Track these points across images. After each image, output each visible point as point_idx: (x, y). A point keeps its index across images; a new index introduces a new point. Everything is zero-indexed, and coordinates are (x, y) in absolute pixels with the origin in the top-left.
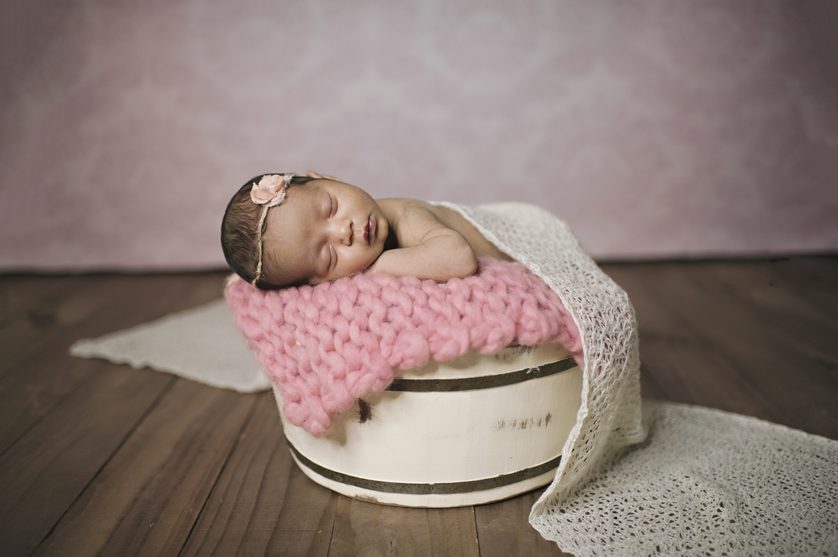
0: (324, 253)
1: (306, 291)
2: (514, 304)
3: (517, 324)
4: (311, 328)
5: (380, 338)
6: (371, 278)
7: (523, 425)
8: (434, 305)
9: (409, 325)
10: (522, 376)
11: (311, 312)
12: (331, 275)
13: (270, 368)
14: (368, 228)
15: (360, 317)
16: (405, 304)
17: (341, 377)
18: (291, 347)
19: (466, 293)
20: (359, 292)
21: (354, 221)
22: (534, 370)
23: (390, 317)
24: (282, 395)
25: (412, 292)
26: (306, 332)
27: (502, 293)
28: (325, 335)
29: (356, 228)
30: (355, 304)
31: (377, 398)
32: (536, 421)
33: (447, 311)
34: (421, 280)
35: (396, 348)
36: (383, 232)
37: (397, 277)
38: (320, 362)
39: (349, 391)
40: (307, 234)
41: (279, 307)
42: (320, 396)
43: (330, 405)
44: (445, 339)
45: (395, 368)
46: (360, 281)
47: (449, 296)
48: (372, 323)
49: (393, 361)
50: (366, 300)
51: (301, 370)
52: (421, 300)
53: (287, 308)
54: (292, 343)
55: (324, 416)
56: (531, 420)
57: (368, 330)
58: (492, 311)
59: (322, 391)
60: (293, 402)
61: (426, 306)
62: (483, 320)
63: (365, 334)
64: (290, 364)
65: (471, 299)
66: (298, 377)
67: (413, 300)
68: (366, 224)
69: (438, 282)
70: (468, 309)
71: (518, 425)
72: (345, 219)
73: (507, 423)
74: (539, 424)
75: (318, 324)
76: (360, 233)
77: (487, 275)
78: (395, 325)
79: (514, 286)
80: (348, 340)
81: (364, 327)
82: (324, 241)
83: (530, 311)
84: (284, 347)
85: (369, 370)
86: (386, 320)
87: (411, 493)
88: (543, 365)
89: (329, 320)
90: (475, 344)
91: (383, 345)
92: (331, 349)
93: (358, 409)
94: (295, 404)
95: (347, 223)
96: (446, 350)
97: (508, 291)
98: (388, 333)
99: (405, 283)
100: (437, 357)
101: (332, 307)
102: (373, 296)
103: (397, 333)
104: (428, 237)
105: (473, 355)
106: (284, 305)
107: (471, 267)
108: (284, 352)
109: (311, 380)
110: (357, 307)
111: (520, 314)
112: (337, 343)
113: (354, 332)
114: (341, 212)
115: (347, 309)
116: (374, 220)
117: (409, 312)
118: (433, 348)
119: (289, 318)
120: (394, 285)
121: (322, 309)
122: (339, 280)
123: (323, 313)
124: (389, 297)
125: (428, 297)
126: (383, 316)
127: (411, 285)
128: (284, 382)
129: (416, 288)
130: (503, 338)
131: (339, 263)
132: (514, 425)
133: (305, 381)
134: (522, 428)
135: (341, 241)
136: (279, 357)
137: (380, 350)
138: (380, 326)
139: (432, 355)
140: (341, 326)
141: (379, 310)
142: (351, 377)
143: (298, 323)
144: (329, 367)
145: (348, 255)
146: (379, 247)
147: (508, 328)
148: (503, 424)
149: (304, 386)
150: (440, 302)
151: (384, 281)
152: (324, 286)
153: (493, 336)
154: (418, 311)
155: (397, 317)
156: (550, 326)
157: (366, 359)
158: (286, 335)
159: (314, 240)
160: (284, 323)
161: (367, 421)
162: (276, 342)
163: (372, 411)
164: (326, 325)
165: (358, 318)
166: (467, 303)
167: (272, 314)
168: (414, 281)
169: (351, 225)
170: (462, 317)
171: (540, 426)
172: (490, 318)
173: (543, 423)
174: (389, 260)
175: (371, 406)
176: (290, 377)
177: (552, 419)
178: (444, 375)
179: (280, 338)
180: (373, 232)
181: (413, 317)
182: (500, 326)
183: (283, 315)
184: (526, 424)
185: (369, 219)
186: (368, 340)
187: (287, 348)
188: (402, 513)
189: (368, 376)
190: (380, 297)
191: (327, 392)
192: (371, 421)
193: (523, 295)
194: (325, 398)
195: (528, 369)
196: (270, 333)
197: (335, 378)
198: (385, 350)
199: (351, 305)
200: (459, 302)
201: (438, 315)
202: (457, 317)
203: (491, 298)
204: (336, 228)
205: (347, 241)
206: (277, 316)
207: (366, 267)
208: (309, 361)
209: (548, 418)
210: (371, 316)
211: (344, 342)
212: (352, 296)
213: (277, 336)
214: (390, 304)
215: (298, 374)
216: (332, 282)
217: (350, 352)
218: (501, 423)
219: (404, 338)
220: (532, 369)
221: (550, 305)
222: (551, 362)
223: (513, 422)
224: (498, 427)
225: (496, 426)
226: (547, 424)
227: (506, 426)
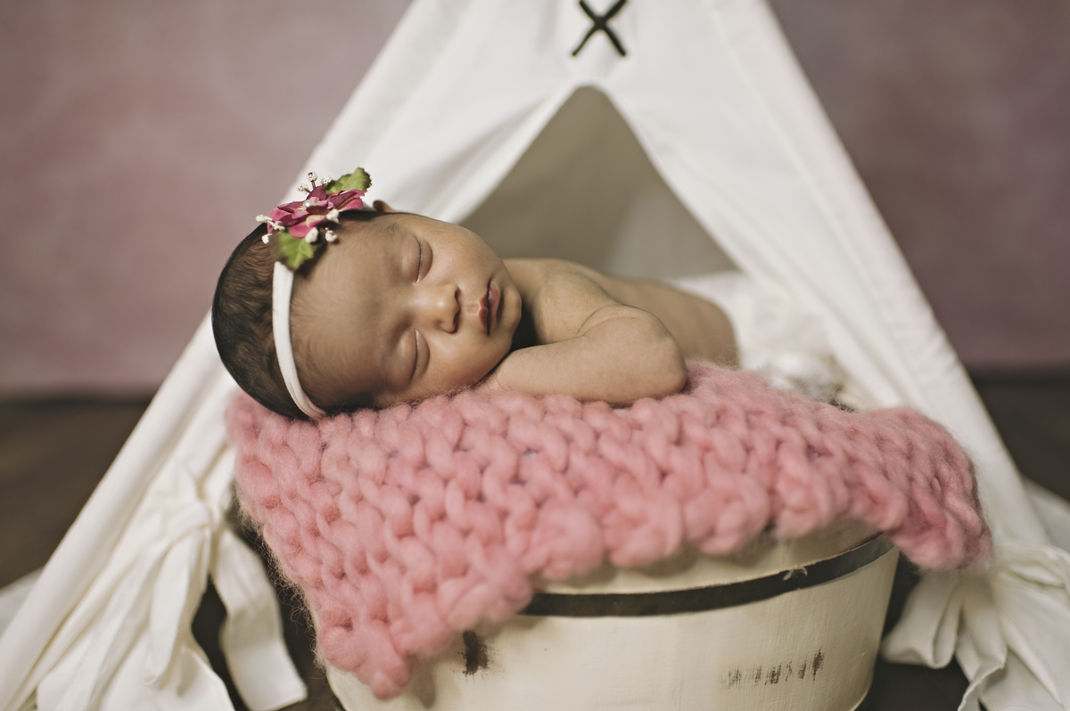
0: (404, 345)
1: (364, 421)
2: (762, 449)
3: (772, 492)
4: (370, 491)
5: (504, 515)
6: (488, 399)
7: (774, 677)
8: (609, 449)
9: (561, 489)
10: (774, 586)
11: (370, 461)
12: (417, 390)
13: (291, 562)
14: (487, 302)
15: (465, 473)
16: (554, 448)
17: (428, 588)
18: (329, 523)
19: (671, 428)
20: (465, 424)
21: (463, 287)
22: (798, 573)
23: (524, 473)
24: (317, 610)
25: (567, 424)
26: (359, 499)
27: (738, 428)
28: (396, 505)
29: (466, 301)
30: (457, 447)
31: (496, 630)
32: (796, 668)
33: (636, 464)
34: (583, 401)
35: (536, 536)
36: (512, 313)
37: (537, 397)
38: (383, 557)
39: (443, 618)
40: (373, 309)
41: (313, 448)
42: (386, 621)
43: (407, 641)
44: (634, 523)
45: (535, 576)
46: (467, 404)
47: (637, 434)
48: (490, 486)
49: (532, 561)
50: (476, 439)
51: (349, 569)
52: (584, 440)
53: (328, 452)
54: (333, 516)
55: (398, 662)
56: (789, 666)
57: (480, 498)
58: (725, 466)
59: (391, 611)
60: (337, 625)
61: (594, 453)
62: (706, 484)
63: (475, 507)
64: (328, 556)
65: (679, 440)
66: (344, 581)
67: (568, 440)
68: (483, 293)
69: (616, 405)
70: (677, 460)
71: (764, 678)
72: (445, 282)
73: (744, 674)
74: (802, 673)
75: (384, 483)
76: (473, 313)
77: (704, 390)
78: (533, 489)
79: (759, 413)
80: (442, 516)
81: (474, 492)
82: (405, 323)
83: (793, 465)
84: (316, 525)
85: (481, 579)
86: (517, 479)
88: (814, 562)
89: (407, 479)
90: (695, 534)
91: (510, 527)
92: (406, 533)
93: (462, 648)
94: (340, 631)
95: (450, 290)
96: (637, 545)
97: (750, 425)
98: (519, 504)
99: (551, 409)
100: (619, 558)
101: (412, 451)
102: (492, 433)
103: (539, 505)
104: (593, 323)
105: (688, 554)
106: (324, 447)
107: (674, 379)
108: (316, 534)
109: (368, 588)
110: (460, 454)
111: (774, 466)
112: (420, 521)
113: (453, 502)
114: (439, 269)
115: (440, 457)
116: (498, 289)
117: (560, 464)
118: (610, 539)
119: (330, 471)
120: (532, 412)
121: (392, 455)
122: (426, 402)
123: (394, 462)
124: (523, 433)
125: (597, 435)
126: (509, 472)
127: (564, 411)
128: (317, 588)
129: (574, 416)
130: (745, 526)
131: (431, 366)
132: (758, 677)
133: (357, 589)
134: (771, 682)
135: (437, 324)
136: (308, 543)
137: (503, 541)
138: (504, 490)
139: (607, 553)
140: (429, 490)
141: (503, 460)
142: (449, 589)
143: (347, 480)
144: (403, 569)
145: (449, 350)
146: (503, 341)
147: (755, 503)
148: (737, 677)
149: (358, 597)
150: (622, 444)
151: (513, 405)
152: (401, 412)
153: (729, 520)
154: (578, 462)
155: (538, 474)
156: (832, 494)
157: (475, 553)
158: (322, 500)
159: (387, 320)
160: (320, 478)
161: (480, 671)
162: (303, 514)
163: (488, 652)
164: (400, 486)
165: (462, 474)
166: (675, 450)
167: (299, 462)
168: (569, 405)
169: (457, 294)
170: (663, 475)
171: (802, 677)
172: (720, 481)
173: (809, 671)
174: (521, 367)
175: (487, 643)
176: (327, 579)
177: (824, 664)
178: (625, 586)
179: (309, 504)
180: (494, 310)
181: (570, 474)
182: (740, 498)
183: (319, 463)
184: (779, 674)
185: (489, 286)
186: (481, 519)
187: (321, 524)
189: (480, 592)
190: (505, 435)
191: (401, 614)
192: (488, 672)
193: (777, 430)
194: (397, 625)
195: (785, 573)
196: (293, 496)
197: (417, 590)
198: (514, 542)
199: (448, 450)
200: (657, 446)
201: (619, 471)
202: (654, 476)
203: (719, 439)
204: (428, 299)
205: (448, 325)
206: (308, 464)
207: (477, 377)
208: (363, 554)
209: (817, 662)
210: (488, 472)
211: (433, 521)
212: (452, 432)
213: (305, 501)
214: (524, 449)
215: (343, 575)
216: (414, 403)
217: (444, 539)
218: (733, 675)
219: (552, 516)
220: (795, 571)
221: (830, 445)
222: (828, 558)
223: (756, 672)
224: (728, 682)
225: (725, 681)
226: (815, 674)
227: (742, 681)
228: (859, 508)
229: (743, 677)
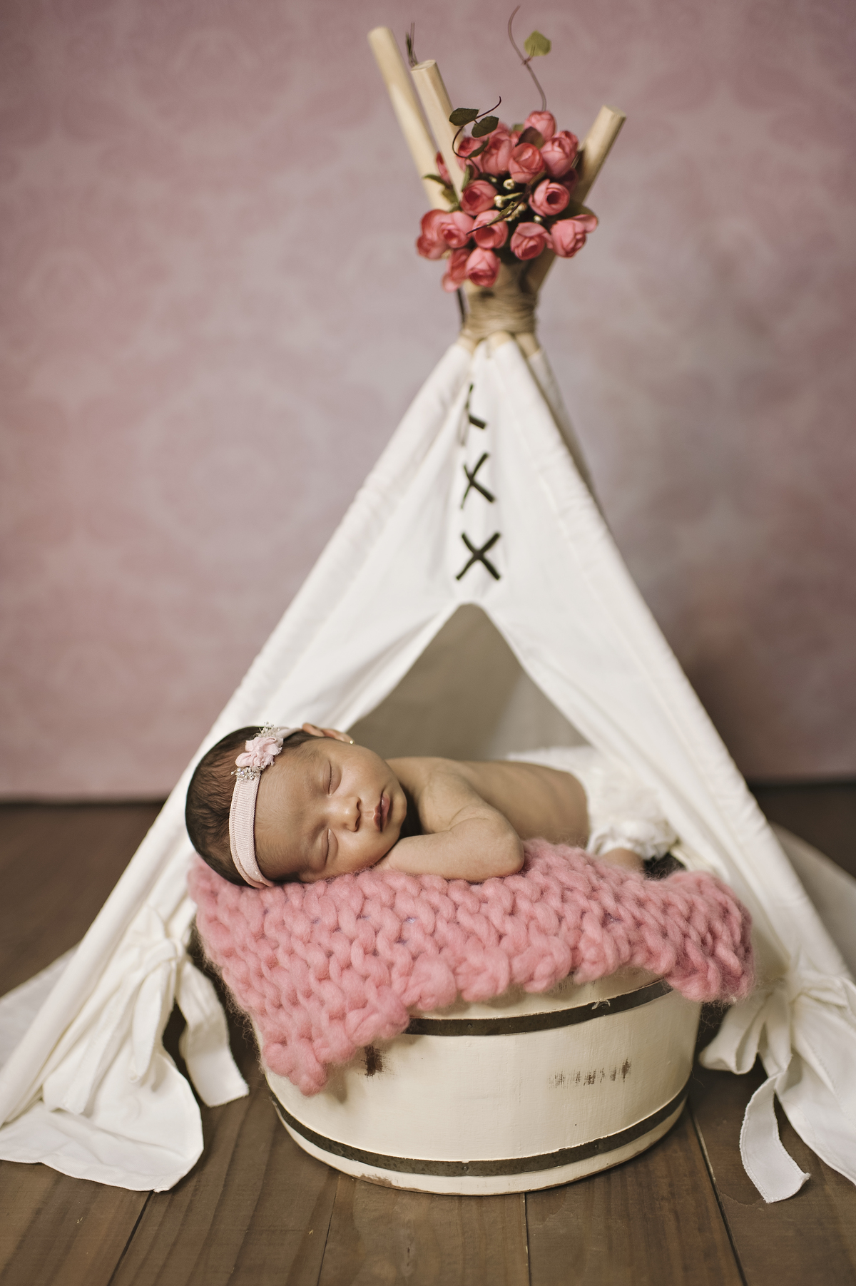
0: (320, 842)
1: (292, 889)
2: (571, 917)
3: (574, 949)
4: (299, 947)
5: (390, 965)
6: (382, 879)
7: (591, 1079)
8: (463, 917)
9: (429, 947)
10: (585, 1014)
11: (300, 927)
12: (330, 871)
13: (244, 996)
14: (380, 809)
15: (364, 935)
16: (425, 917)
17: (339, 1017)
18: (270, 969)
19: (507, 903)
20: (365, 898)
21: (363, 799)
22: (603, 1004)
23: (405, 935)
24: (262, 1031)
25: (436, 899)
26: (291, 953)
27: (555, 902)
28: (317, 958)
29: (364, 808)
30: (360, 916)
31: (388, 1046)
32: (608, 1073)
33: (481, 929)
34: (448, 880)
35: (412, 980)
36: (399, 812)
37: (415, 876)
38: (309, 994)
39: (349, 1038)
40: (299, 816)
41: (258, 914)
42: (310, 1039)
43: (325, 1054)
44: (478, 972)
45: (411, 1008)
46: (367, 882)
47: (484, 906)
48: (381, 944)
49: (409, 998)
50: (372, 910)
51: (284, 1002)
52: (446, 910)
53: (270, 916)
54: (273, 964)
55: (318, 1068)
56: (602, 1072)
57: (375, 953)
58: (543, 931)
59: (314, 1032)
60: (276, 1043)
61: (454, 921)
62: (529, 944)
63: (370, 958)
64: (270, 992)
65: (513, 912)
66: (281, 1009)
67: (436, 911)
68: (377, 803)
69: (472, 883)
70: (509, 927)
71: (583, 1080)
72: (350, 795)
73: (568, 1076)
74: (614, 1077)
75: (309, 942)
76: (370, 816)
77: (535, 873)
78: (412, 946)
79: (571, 890)
80: (349, 966)
81: (370, 949)
82: (322, 825)
83: (592, 929)
84: (260, 969)
85: (374, 1011)
86: (400, 940)
87: (438, 1175)
88: (615, 996)
89: (324, 939)
90: (520, 979)
91: (395, 975)
92: (324, 977)
93: (364, 1057)
94: (279, 1046)
95: (353, 802)
96: (480, 986)
97: (563, 899)
98: (401, 957)
99: (426, 885)
100: (467, 996)
101: (329, 920)
102: (383, 906)
103: (414, 958)
104: (459, 819)
105: (516, 992)
106: (266, 912)
107: (514, 863)
108: (261, 976)
109: (298, 1016)
110: (361, 921)
111: (580, 930)
112: (334, 969)
113: (356, 955)
115: (348, 924)
116: (388, 797)
117: (430, 929)
118: (461, 984)
119: (271, 932)
120: (412, 889)
121: (314, 922)
122: (338, 880)
123: (317, 926)
124: (404, 906)
125: (456, 907)
126: (395, 935)
127: (434, 889)
128: (262, 1015)
129: (440, 893)
130: (555, 973)
131: (340, 854)
132: (578, 1079)
133: (291, 1016)
134: (589, 1083)
135: (344, 826)
136: (255, 983)
137: (390, 984)
138: (391, 948)
139: (460, 992)
140: (339, 947)
141: (390, 925)
142: (353, 1017)
143: (283, 939)
144: (322, 1003)
145: (353, 844)
146: (393, 833)
147: (561, 957)
148: (562, 1079)
149: (292, 1022)
150: (472, 914)
151: (400, 883)
152: (318, 888)
153: (543, 969)
154: (442, 927)
155: (415, 936)
156: (618, 950)
157: (371, 995)
158: (265, 952)
159: (309, 824)
160: (263, 936)
161: (377, 1074)
162: (252, 961)
163: (382, 1060)
164: (319, 944)
165: (362, 936)
166: (508, 919)
167: (248, 923)
168: (438, 884)
169: (358, 804)
170: (500, 937)
171: (614, 1080)
172: (538, 942)
173: (619, 1075)
174: (408, 852)
175: (381, 1054)
176: (269, 1008)
177: (632, 1070)
178: (476, 1014)
179: (256, 954)
180: (385, 813)
181: (436, 936)
182: (551, 954)
183: (263, 925)
184: (594, 1077)
185: (382, 796)
186: (374, 968)
187: (265, 969)
188: (425, 1202)
189: (374, 1018)
190: (392, 907)
191: (321, 1035)
192: (382, 1074)
193: (583, 902)
194: (318, 1042)
195: (593, 1004)
196: (244, 948)
197: (332, 1018)
198: (398, 985)
199: (353, 917)
200: (496, 916)
201: (469, 935)
202: (494, 938)
203: (539, 911)
204: (338, 808)
205: (352, 825)
206: (255, 926)
207: (374, 862)
208: (294, 991)
209: (626, 1068)
210: (380, 934)
211: (342, 969)
212: (356, 903)
213: (253, 953)
214: (405, 917)
215: (280, 1006)
216: (329, 880)
217: (350, 982)
218: (559, 1078)
219: (423, 967)
220: (600, 1003)
221: (622, 912)
222: (626, 993)
223: (576, 1076)
224: (555, 1083)
225: (553, 1082)
226: (624, 1077)
227: (566, 1082)
228: (639, 959)
229: (566, 1079)
